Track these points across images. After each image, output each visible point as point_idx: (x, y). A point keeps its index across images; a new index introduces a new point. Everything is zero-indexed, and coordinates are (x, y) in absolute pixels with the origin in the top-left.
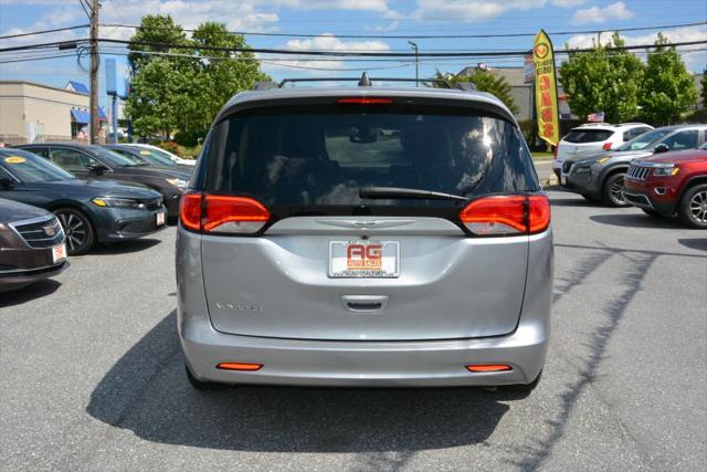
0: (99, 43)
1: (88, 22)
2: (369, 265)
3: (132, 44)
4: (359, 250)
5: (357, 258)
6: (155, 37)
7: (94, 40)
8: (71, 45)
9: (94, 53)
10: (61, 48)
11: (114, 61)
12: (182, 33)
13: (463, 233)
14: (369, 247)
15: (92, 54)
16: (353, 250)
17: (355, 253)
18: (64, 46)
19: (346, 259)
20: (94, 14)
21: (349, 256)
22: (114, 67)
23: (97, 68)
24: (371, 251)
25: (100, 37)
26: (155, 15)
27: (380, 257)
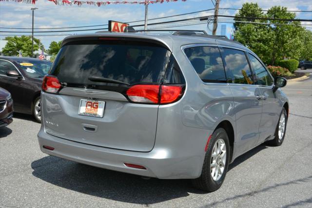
0: (218, 17)
1: (214, 8)
2: (93, 111)
3: (236, 18)
4: (90, 104)
5: (89, 107)
6: (248, 14)
7: (216, 16)
8: (205, 18)
9: (215, 22)
10: (201, 20)
11: (225, 26)
12: (262, 12)
13: (127, 100)
14: (94, 103)
15: (214, 22)
16: (88, 104)
17: (89, 105)
18: (202, 19)
19: (85, 107)
20: (217, 3)
21: (87, 106)
22: (225, 28)
23: (216, 29)
24: (95, 105)
25: (218, 15)
26: (250, 3)
27: (97, 108)
